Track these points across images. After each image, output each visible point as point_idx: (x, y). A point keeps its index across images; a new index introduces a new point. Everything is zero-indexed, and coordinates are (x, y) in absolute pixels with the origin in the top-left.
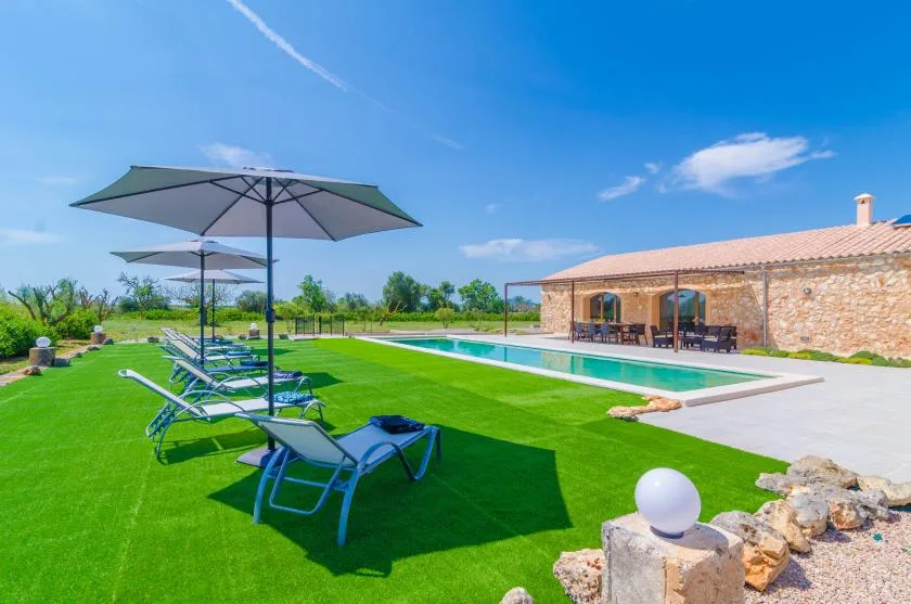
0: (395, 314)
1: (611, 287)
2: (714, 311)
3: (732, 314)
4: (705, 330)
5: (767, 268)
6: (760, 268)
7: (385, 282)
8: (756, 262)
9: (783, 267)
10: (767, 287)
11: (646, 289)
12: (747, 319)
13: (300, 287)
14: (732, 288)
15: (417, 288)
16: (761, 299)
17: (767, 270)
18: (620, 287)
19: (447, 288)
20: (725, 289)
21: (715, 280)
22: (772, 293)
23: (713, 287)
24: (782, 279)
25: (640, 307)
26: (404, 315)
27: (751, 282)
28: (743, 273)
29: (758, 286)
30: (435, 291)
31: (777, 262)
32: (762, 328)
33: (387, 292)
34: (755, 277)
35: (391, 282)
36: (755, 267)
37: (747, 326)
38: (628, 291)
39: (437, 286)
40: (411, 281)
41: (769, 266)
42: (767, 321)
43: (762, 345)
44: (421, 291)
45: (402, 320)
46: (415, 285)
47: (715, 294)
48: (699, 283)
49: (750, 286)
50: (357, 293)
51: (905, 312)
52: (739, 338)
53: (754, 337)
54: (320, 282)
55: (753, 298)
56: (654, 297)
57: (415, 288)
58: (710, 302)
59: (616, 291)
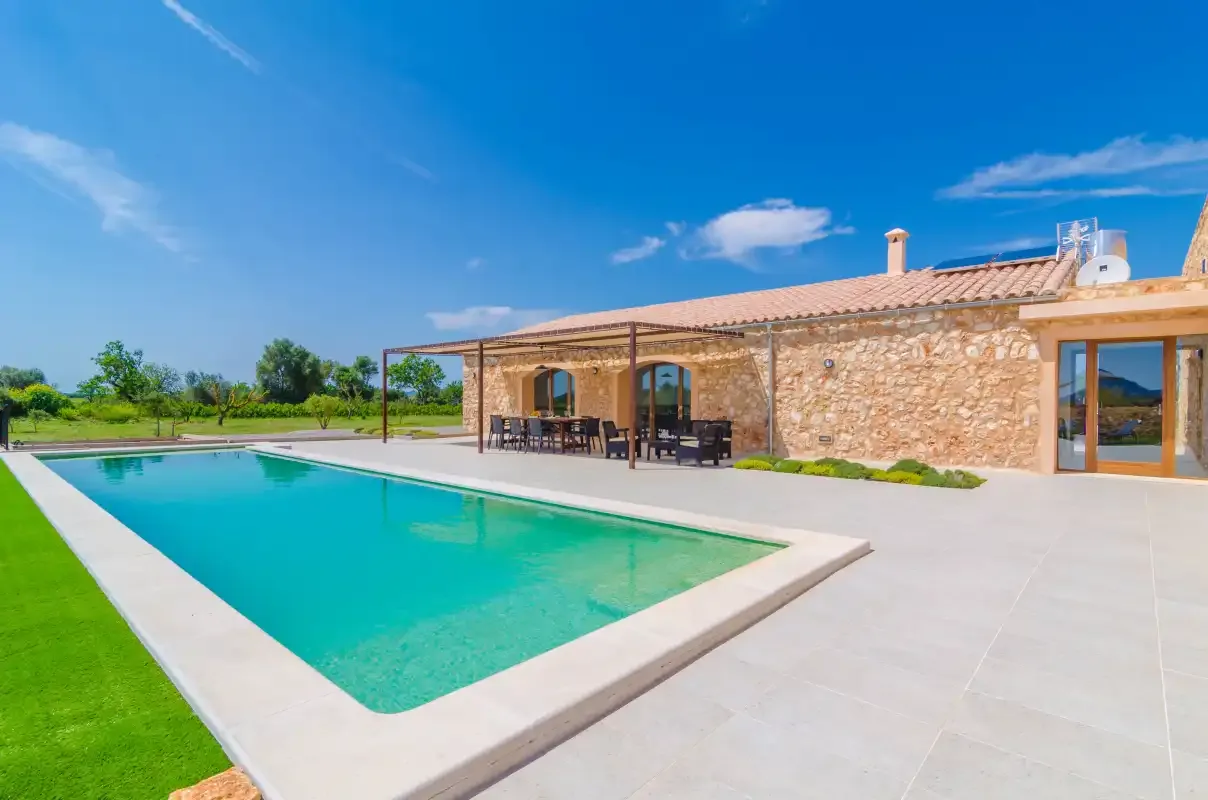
0: (272, 406)
1: (561, 360)
2: (702, 396)
3: (727, 401)
4: (688, 426)
5: (775, 327)
6: (764, 328)
7: (259, 356)
8: (760, 318)
9: (796, 325)
10: (774, 357)
11: (610, 363)
12: (747, 408)
13: (99, 361)
14: (728, 360)
15: (315, 365)
16: (766, 378)
17: (775, 331)
18: (575, 359)
19: (365, 366)
20: (718, 362)
21: (704, 347)
22: (781, 367)
23: (701, 358)
24: (794, 345)
25: (601, 392)
26: (286, 407)
27: (753, 350)
28: (742, 335)
29: (763, 356)
30: (346, 370)
31: (788, 317)
32: (767, 422)
33: (262, 370)
34: (758, 343)
35: (271, 355)
36: (758, 325)
37: (747, 419)
38: (585, 365)
39: (350, 363)
40: (304, 355)
41: (778, 324)
42: (775, 410)
43: (768, 449)
44: (323, 371)
45: (284, 415)
46: (310, 360)
47: (703, 369)
48: (682, 353)
49: (751, 356)
50: (209, 372)
51: (956, 395)
52: (735, 440)
53: (756, 438)
54: (139, 353)
55: (755, 376)
56: (620, 374)
57: (310, 365)
58: (696, 383)
59: (567, 366)
